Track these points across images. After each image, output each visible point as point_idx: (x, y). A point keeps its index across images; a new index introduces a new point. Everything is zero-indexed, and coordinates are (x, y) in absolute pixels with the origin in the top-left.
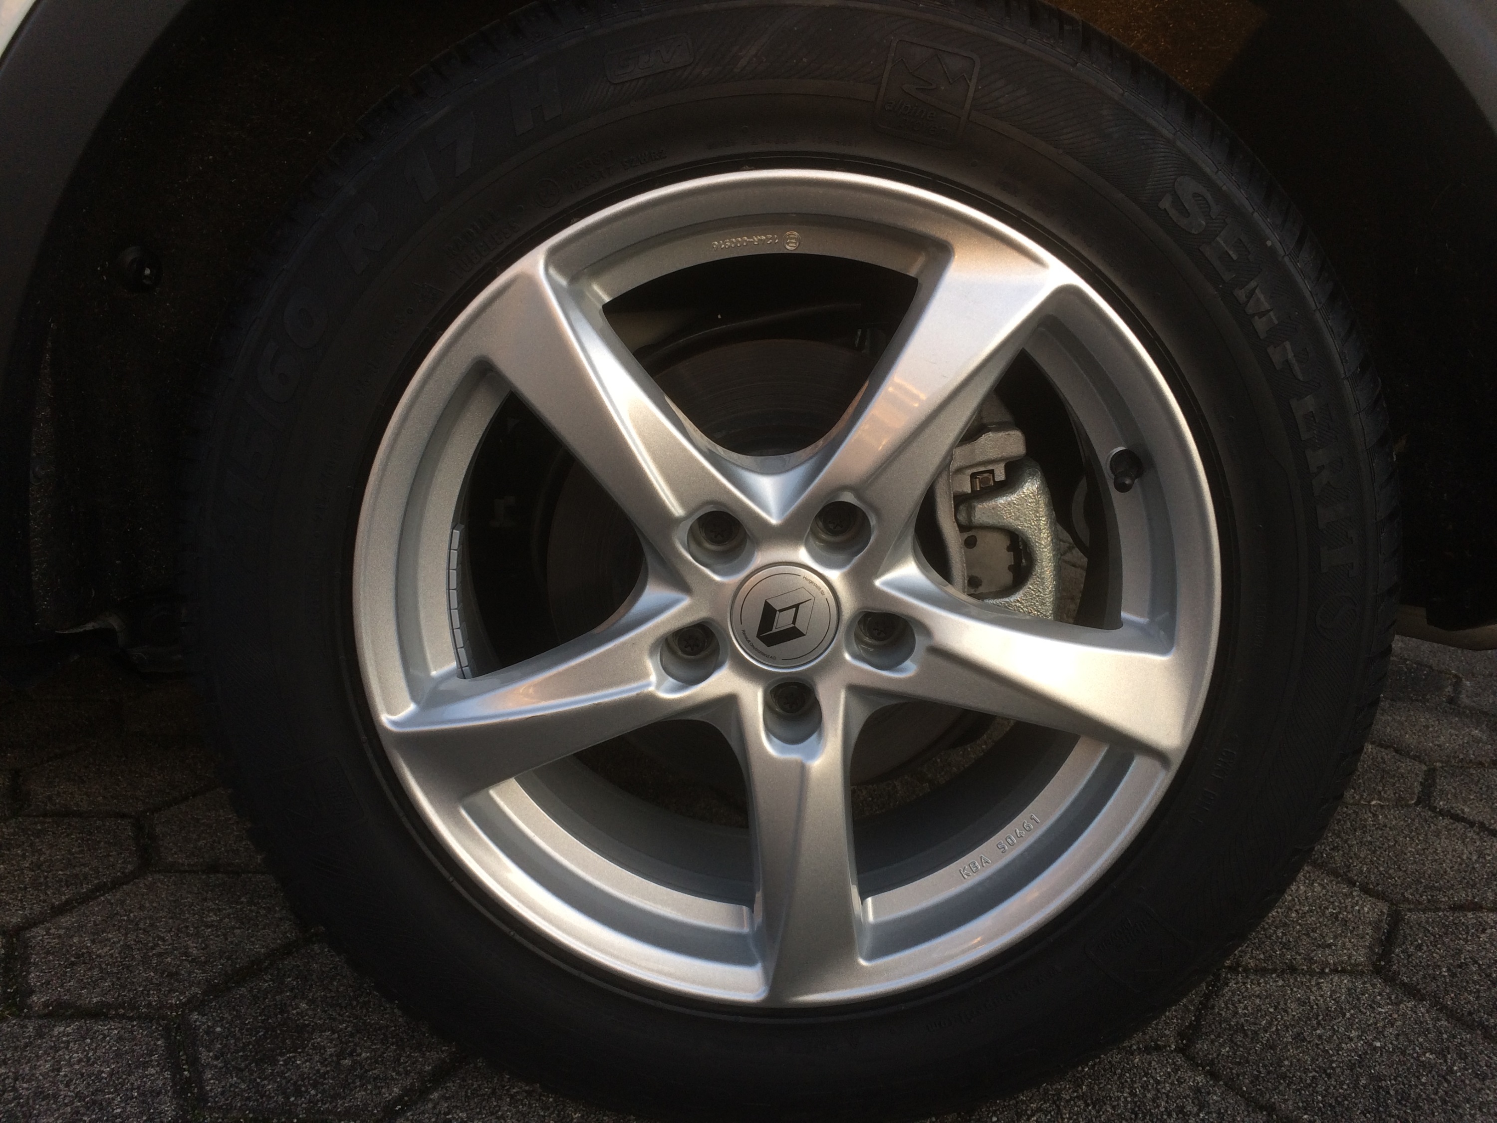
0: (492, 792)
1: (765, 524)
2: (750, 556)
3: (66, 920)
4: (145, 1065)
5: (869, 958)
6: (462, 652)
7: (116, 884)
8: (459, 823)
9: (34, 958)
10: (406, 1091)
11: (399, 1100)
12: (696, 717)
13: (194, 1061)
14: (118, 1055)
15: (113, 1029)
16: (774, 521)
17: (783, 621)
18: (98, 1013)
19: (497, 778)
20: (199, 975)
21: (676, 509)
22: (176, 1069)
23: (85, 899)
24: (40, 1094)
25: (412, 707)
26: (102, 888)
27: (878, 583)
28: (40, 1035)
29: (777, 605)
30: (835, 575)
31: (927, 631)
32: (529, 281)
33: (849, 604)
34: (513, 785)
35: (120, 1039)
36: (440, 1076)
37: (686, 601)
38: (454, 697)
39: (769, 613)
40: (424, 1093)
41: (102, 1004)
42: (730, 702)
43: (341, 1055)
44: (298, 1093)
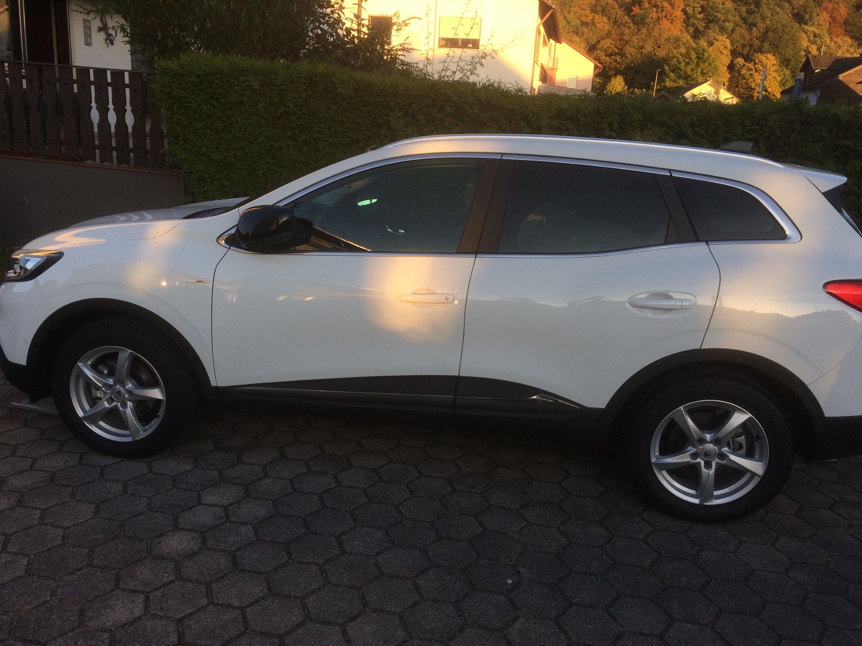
0: (662, 471)
1: (707, 441)
2: (704, 445)
5: (715, 500)
12: (694, 464)
16: (709, 441)
17: (708, 453)
19: (663, 469)
21: (696, 438)
25: (656, 459)
27: (722, 450)
30: (716, 448)
31: (728, 457)
32: (681, 410)
33: (717, 452)
37: (695, 449)
38: (659, 459)
39: (706, 452)
42: (700, 463)
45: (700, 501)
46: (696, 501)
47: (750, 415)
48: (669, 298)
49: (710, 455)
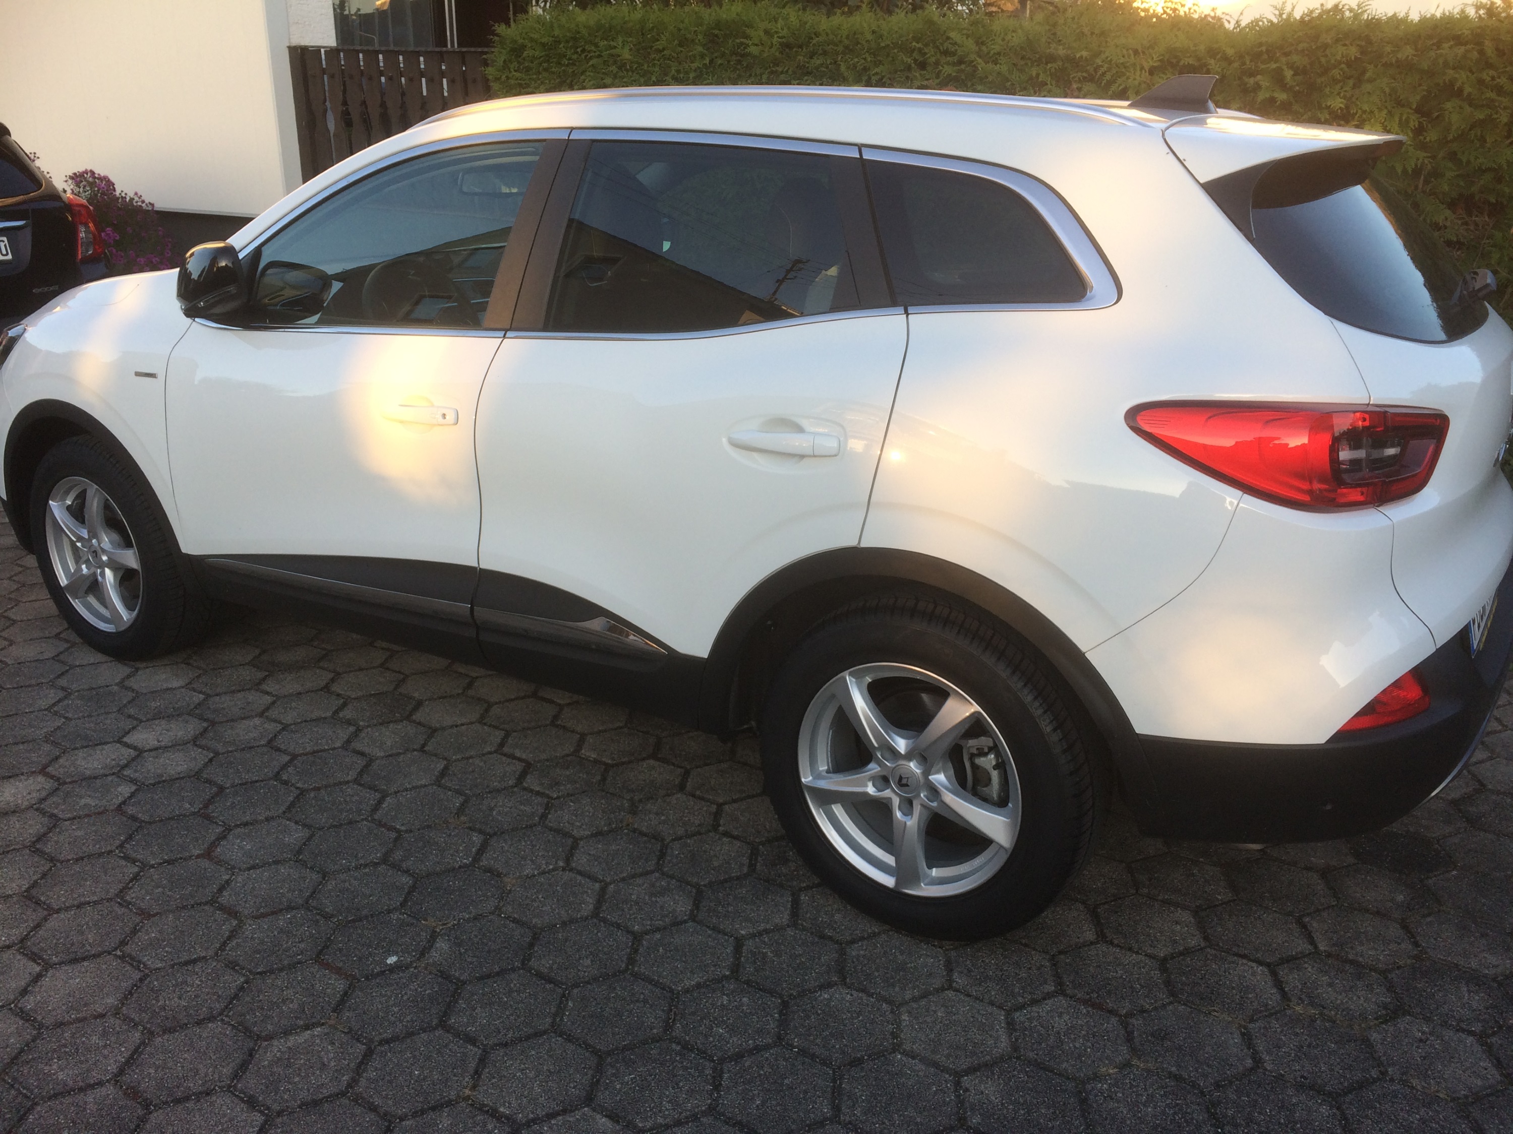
0: (833, 806)
1: (900, 753)
2: (896, 761)
3: (735, 805)
4: (743, 856)
5: (925, 885)
6: (830, 764)
7: (754, 796)
8: (819, 813)
9: (723, 815)
10: (808, 886)
11: (804, 887)
12: (884, 801)
13: (756, 859)
14: (737, 852)
15: (738, 843)
16: (903, 752)
17: (904, 781)
18: (736, 838)
19: (835, 803)
20: (766, 835)
21: (876, 744)
22: (751, 860)
23: (742, 800)
24: (715, 856)
25: (811, 778)
26: (749, 797)
27: (930, 777)
28: (719, 839)
29: (903, 776)
30: (919, 771)
31: (943, 796)
32: (845, 677)
33: (923, 781)
34: (839, 805)
35: (739, 847)
36: (818, 886)
37: (880, 769)
38: (823, 778)
39: (901, 778)
40: (812, 888)
41: (737, 835)
42: (890, 799)
43: (794, 871)
44: (779, 876)
45: (897, 883)
46: (888, 881)
47: (975, 708)
48: (800, 429)
49: (907, 785)
